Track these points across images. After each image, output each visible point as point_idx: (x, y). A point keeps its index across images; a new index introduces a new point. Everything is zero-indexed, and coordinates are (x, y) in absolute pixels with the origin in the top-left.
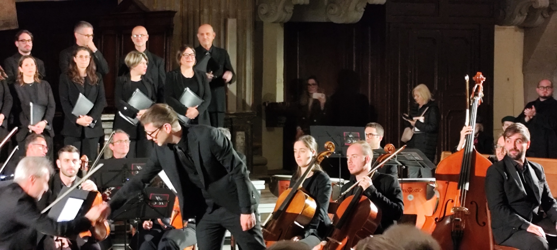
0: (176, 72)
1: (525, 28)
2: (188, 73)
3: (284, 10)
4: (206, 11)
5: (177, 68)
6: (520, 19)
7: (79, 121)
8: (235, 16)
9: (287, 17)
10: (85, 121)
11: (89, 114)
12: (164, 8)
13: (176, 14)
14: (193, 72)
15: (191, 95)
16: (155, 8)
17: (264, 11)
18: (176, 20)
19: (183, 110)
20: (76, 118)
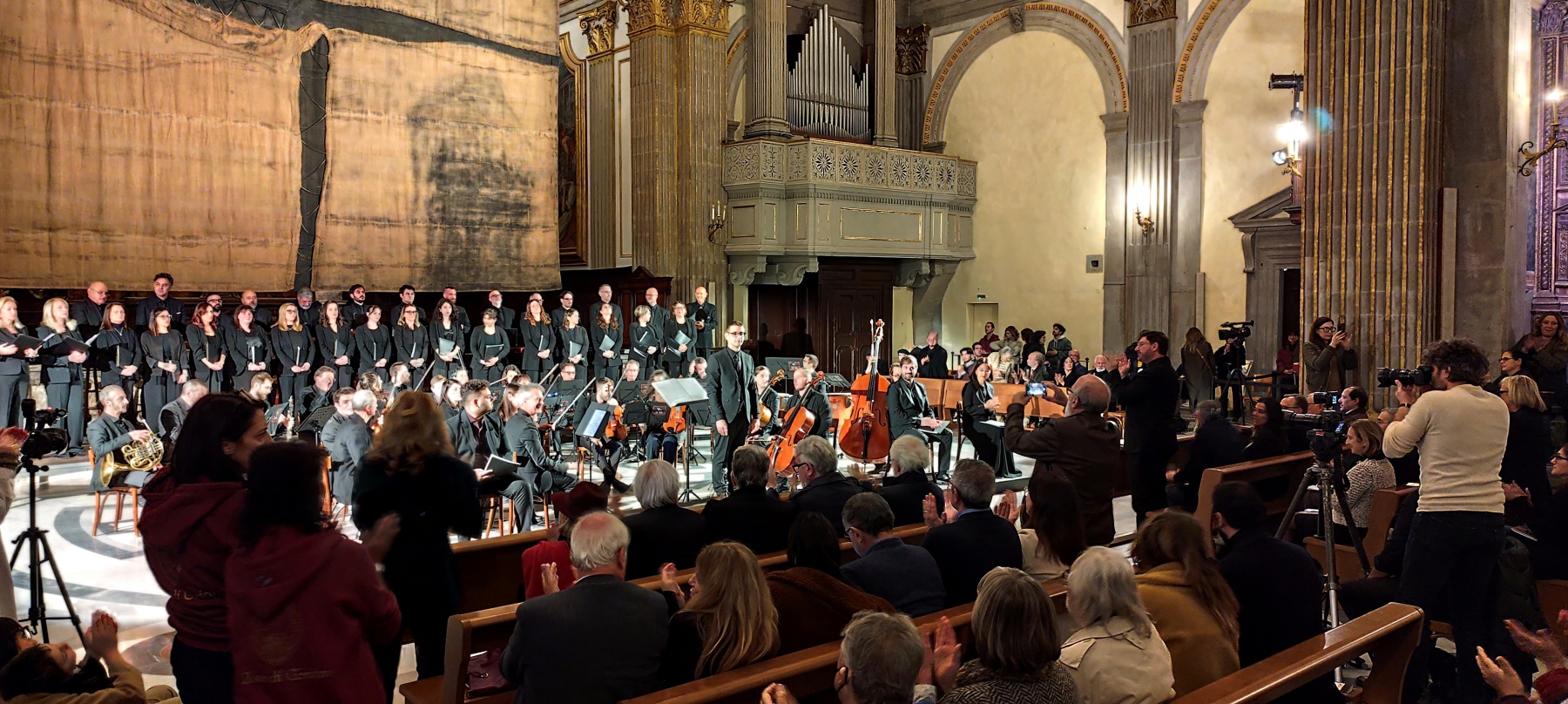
0: (673, 320)
1: (913, 288)
2: (681, 320)
3: (748, 277)
6: (910, 282)
7: (604, 354)
8: (714, 281)
9: (751, 281)
10: (609, 354)
11: (611, 350)
12: (667, 274)
13: (675, 279)
14: (685, 320)
17: (734, 278)
18: (673, 283)
19: (677, 346)
20: (602, 352)
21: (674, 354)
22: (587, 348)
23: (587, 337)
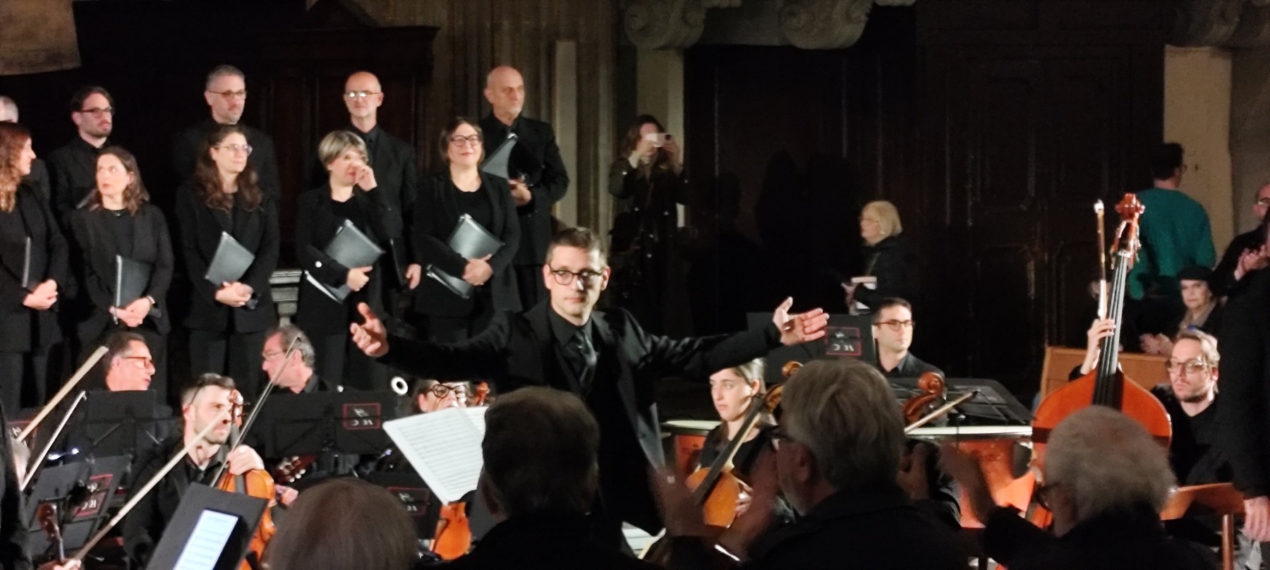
0: (439, 180)
2: (467, 180)
3: (684, 20)
4: (506, 24)
5: (443, 170)
6: (1222, 31)
7: (221, 295)
8: (573, 35)
9: (693, 35)
10: (235, 294)
11: (244, 279)
12: (412, 18)
13: (439, 33)
14: (479, 179)
15: (475, 230)
16: (389, 19)
17: (639, 23)
18: (439, 46)
19: (457, 266)
20: (214, 288)
21: (447, 292)
22: (165, 277)
23: (165, 238)
